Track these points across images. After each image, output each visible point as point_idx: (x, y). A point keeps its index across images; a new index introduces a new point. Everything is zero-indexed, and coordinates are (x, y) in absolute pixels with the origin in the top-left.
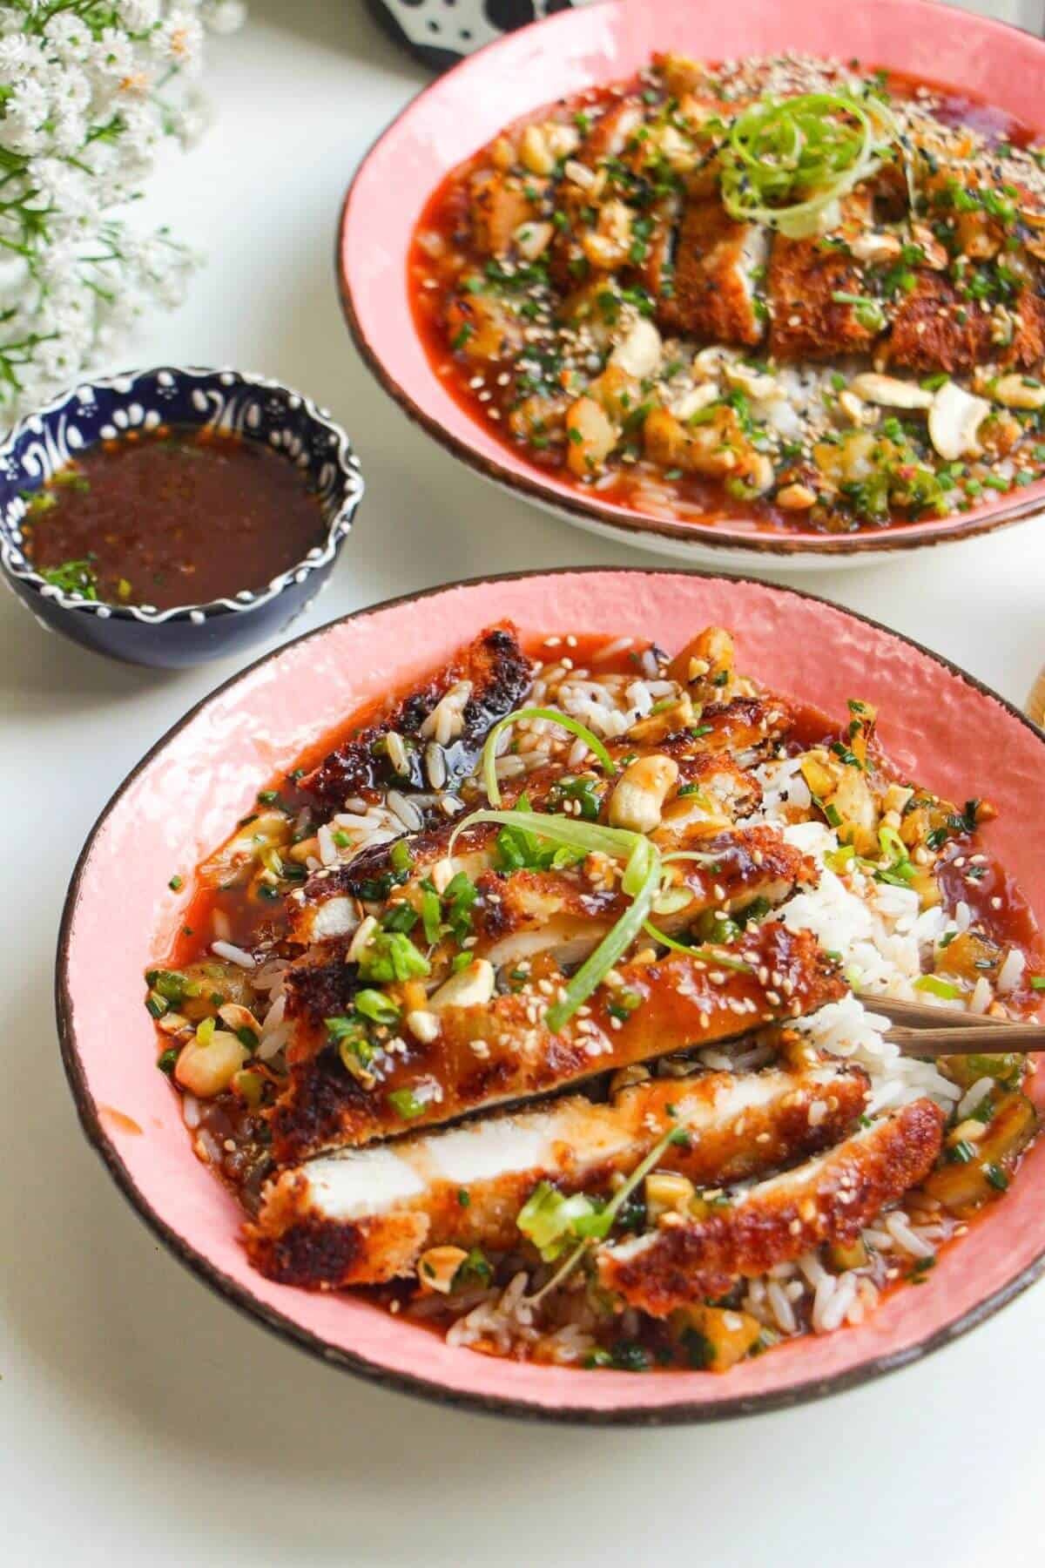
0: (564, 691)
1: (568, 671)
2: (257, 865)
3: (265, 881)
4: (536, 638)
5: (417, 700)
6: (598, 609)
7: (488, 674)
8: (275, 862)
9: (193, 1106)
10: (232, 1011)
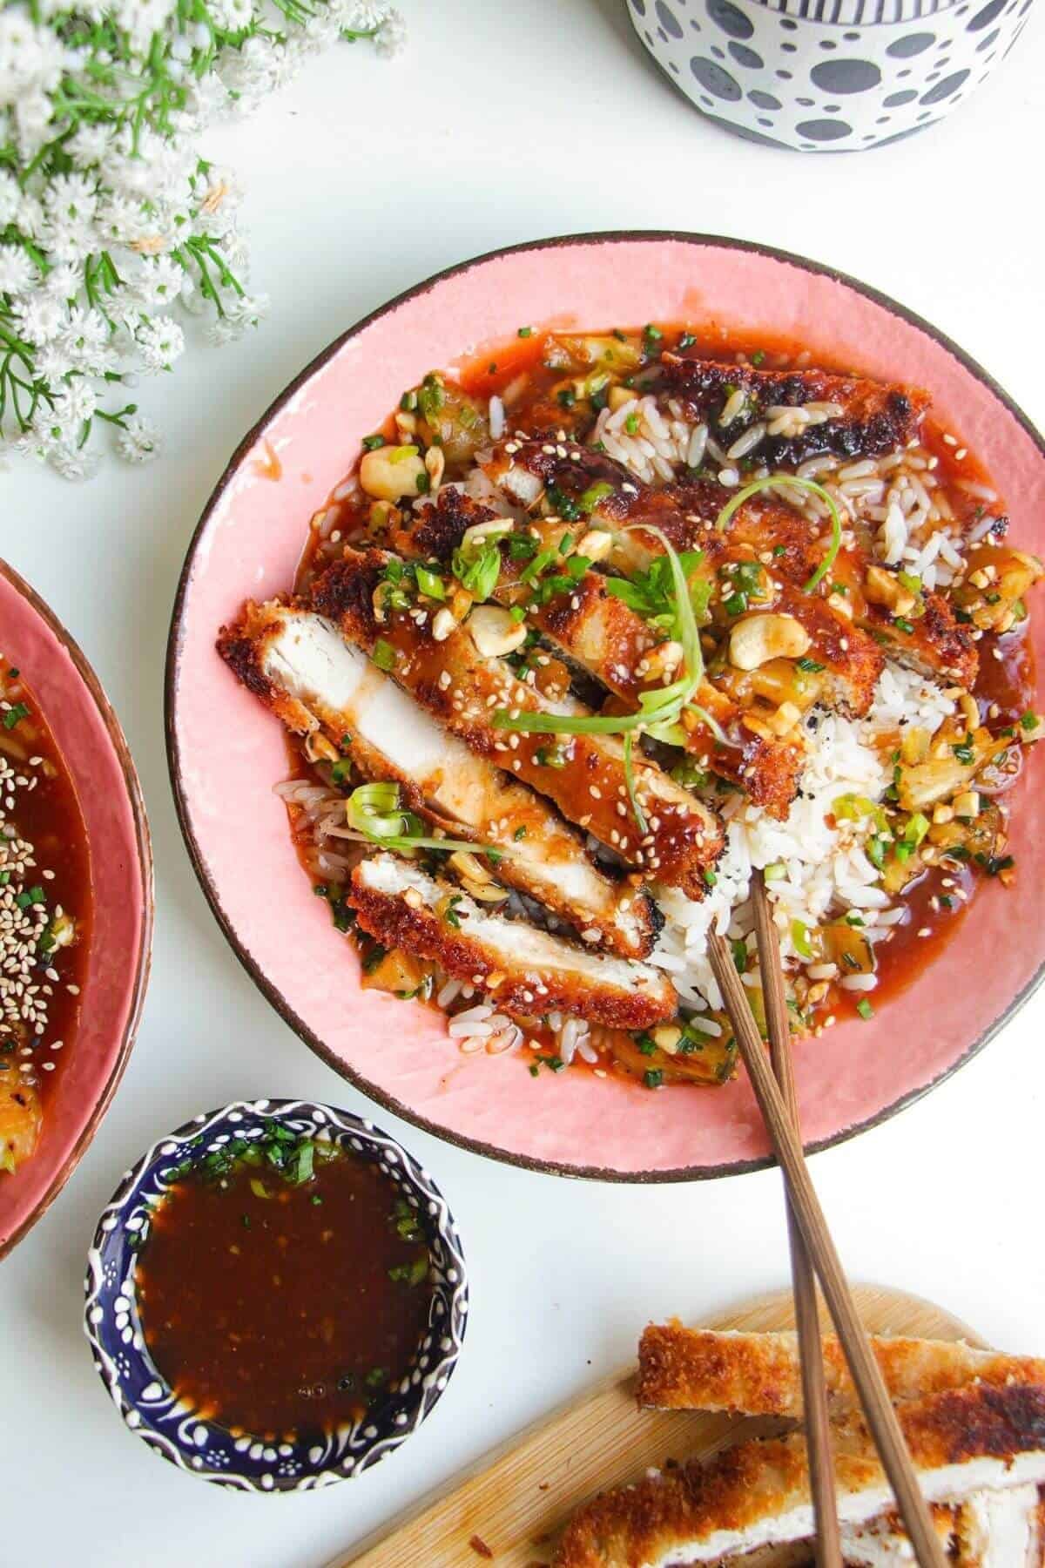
0: (902, 482)
1: (926, 470)
2: (586, 370)
3: (574, 389)
4: (941, 426)
5: (797, 385)
6: (1002, 455)
7: (867, 417)
8: (596, 383)
9: (351, 488)
10: (436, 457)
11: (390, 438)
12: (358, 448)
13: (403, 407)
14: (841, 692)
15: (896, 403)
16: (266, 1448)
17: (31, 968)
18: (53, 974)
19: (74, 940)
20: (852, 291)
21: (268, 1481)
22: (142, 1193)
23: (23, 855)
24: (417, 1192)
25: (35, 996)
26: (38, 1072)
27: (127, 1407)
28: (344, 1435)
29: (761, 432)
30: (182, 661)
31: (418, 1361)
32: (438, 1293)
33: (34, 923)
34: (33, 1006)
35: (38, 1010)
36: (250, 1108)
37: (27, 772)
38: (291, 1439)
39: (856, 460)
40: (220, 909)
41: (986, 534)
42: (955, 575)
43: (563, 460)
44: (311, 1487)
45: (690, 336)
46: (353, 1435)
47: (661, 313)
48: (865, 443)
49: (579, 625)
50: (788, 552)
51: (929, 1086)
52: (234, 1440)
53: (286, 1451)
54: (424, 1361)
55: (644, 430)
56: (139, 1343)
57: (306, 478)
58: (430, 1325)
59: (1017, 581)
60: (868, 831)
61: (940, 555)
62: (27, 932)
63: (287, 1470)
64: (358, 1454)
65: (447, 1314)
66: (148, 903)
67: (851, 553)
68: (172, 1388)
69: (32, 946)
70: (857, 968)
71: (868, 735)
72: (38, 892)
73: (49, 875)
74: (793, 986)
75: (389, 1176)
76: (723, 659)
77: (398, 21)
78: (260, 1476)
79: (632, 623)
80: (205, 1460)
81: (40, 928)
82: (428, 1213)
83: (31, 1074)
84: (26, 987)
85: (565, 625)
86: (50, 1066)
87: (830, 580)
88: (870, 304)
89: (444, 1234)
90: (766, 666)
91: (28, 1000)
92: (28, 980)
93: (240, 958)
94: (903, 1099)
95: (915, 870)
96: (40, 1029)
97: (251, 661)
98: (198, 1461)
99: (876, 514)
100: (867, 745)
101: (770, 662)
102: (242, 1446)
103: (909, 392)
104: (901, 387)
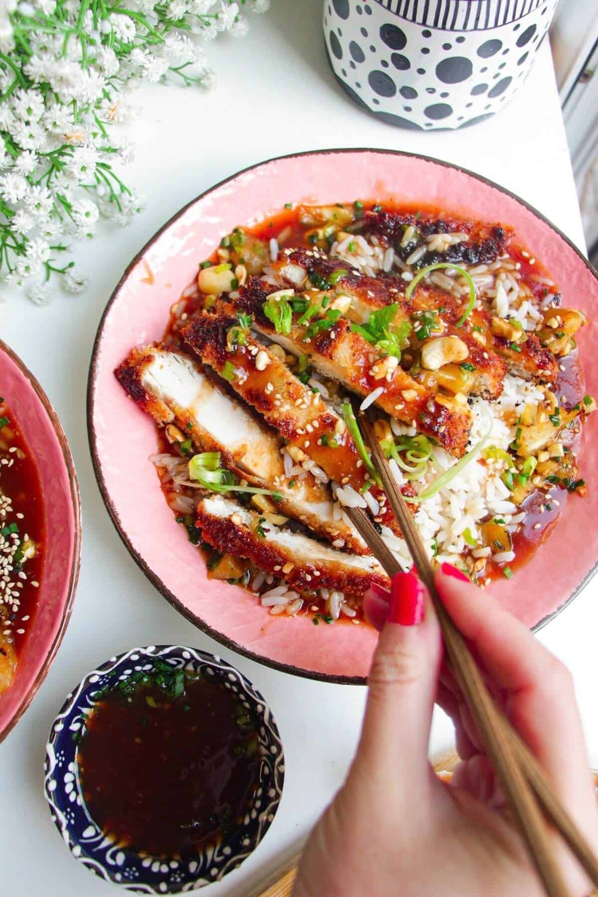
0: (503, 276)
1: (515, 270)
2: (323, 224)
3: (317, 234)
4: (521, 246)
5: (442, 224)
6: (556, 260)
7: (481, 241)
8: (329, 230)
9: (193, 289)
10: (241, 270)
11: (216, 261)
12: (197, 268)
13: (222, 246)
14: (484, 385)
15: (496, 233)
16: (161, 864)
17: (10, 572)
18: (23, 575)
19: (36, 554)
20: (468, 176)
21: (163, 887)
22: (79, 707)
23: (5, 505)
24: (249, 699)
25: (12, 589)
26: (14, 634)
27: (73, 843)
28: (210, 854)
29: (425, 250)
30: (97, 384)
31: (254, 803)
32: (265, 761)
33: (11, 546)
34: (11, 595)
35: (14, 597)
36: (143, 651)
37: (8, 456)
38: (178, 857)
39: (476, 265)
40: (121, 529)
41: (551, 303)
42: (537, 324)
43: (317, 259)
44: (191, 889)
45: (379, 206)
46: (216, 853)
47: (363, 194)
48: (480, 256)
49: (335, 347)
50: (446, 310)
51: (555, 613)
52: (141, 860)
53: (174, 865)
54: (258, 804)
55: (359, 251)
56: (80, 801)
57: (169, 286)
58: (261, 781)
59: (573, 324)
60: (503, 468)
61: (528, 313)
62: (7, 551)
63: (175, 879)
64: (219, 866)
65: (271, 773)
66: (78, 527)
67: (481, 312)
68: (102, 830)
69: (11, 559)
70: (502, 549)
71: (500, 412)
72: (14, 526)
73: (20, 516)
74: (465, 562)
75: (231, 690)
76: (418, 366)
77: (212, 73)
78: (159, 883)
79: (366, 346)
80: (123, 875)
81: (15, 548)
82: (257, 712)
83: (11, 636)
84: (7, 583)
85: (327, 348)
86: (21, 631)
87: (472, 325)
88: (478, 182)
89: (267, 723)
90: (444, 368)
91: (8, 591)
92: (8, 579)
93: (134, 558)
94: (541, 622)
95: (530, 490)
96: (15, 609)
97: (134, 377)
98: (118, 877)
99: (490, 294)
100: (500, 418)
101: (446, 365)
102: (146, 863)
103: (503, 226)
104: (498, 224)
